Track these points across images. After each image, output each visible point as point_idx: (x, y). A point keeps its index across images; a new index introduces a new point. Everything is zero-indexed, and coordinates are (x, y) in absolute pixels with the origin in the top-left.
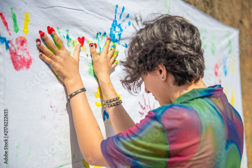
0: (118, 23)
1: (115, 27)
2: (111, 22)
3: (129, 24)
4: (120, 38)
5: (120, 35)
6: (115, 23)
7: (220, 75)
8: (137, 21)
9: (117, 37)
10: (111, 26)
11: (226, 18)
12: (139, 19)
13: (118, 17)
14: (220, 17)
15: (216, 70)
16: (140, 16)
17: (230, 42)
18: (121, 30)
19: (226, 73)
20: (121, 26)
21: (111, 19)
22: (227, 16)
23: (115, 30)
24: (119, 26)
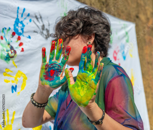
0: (20, 20)
1: (17, 24)
2: (14, 20)
3: (30, 21)
4: (23, 31)
5: (22, 29)
6: (17, 21)
7: (118, 59)
8: (37, 19)
9: (20, 31)
10: (14, 23)
11: (122, 14)
12: (39, 17)
13: (20, 16)
14: (116, 13)
15: (115, 55)
16: (40, 15)
17: (127, 33)
18: (23, 26)
19: (124, 58)
20: (24, 22)
21: (14, 18)
22: (123, 12)
23: (18, 26)
24: (21, 22)
